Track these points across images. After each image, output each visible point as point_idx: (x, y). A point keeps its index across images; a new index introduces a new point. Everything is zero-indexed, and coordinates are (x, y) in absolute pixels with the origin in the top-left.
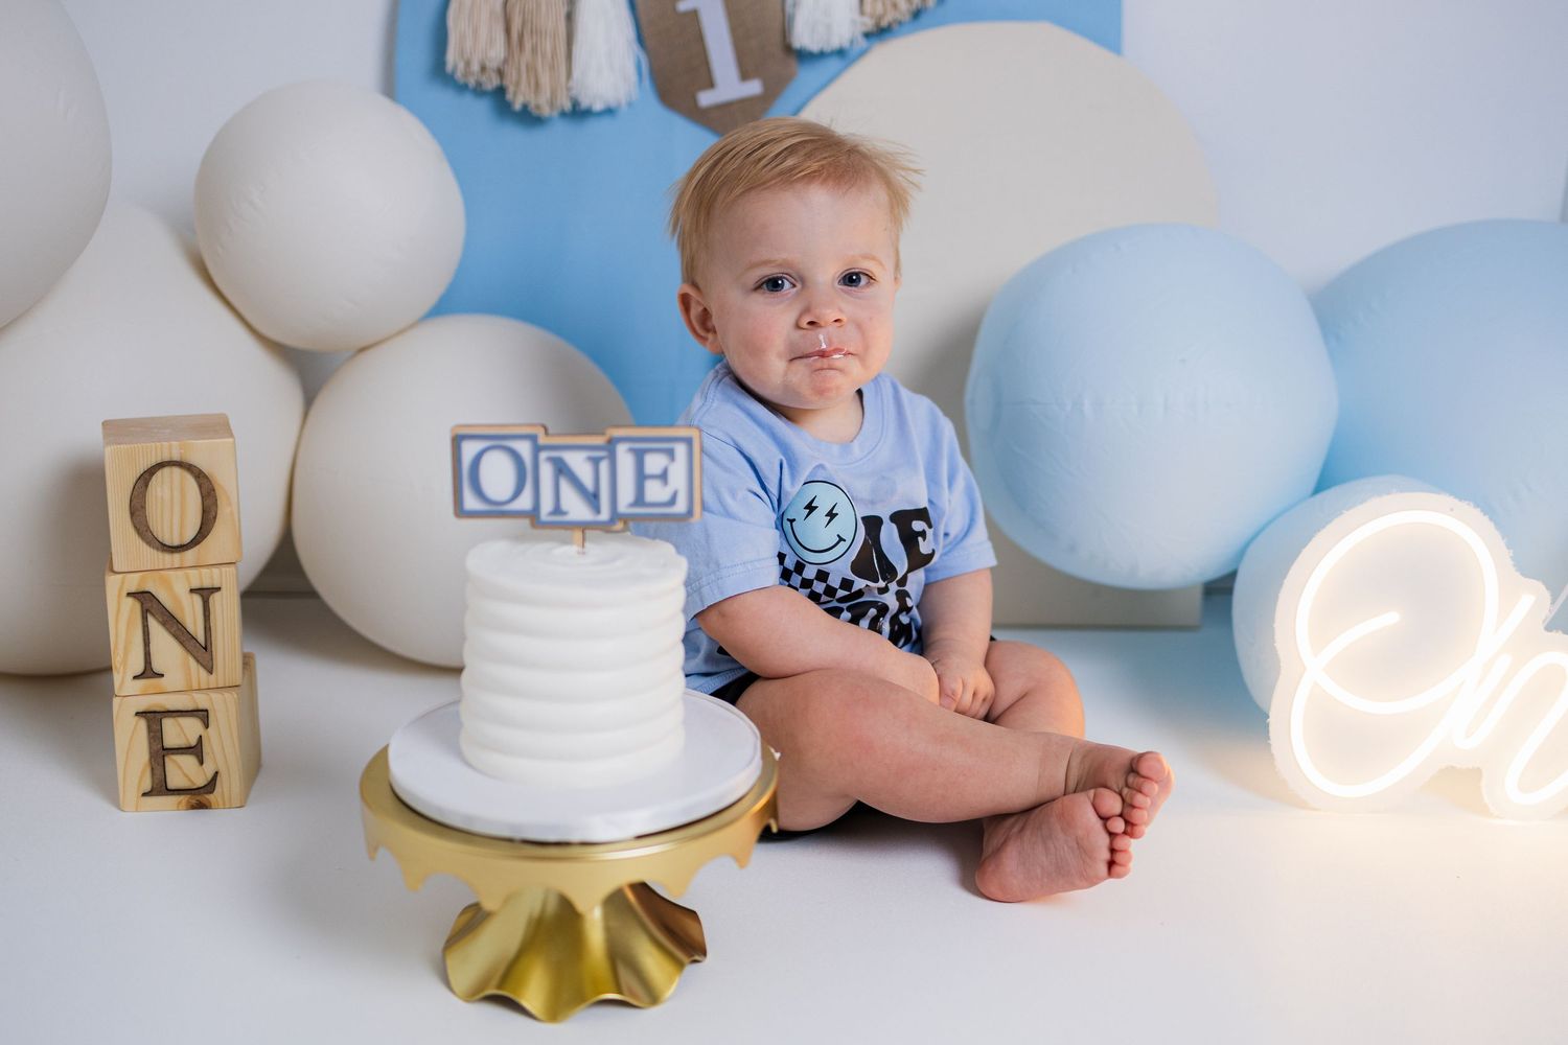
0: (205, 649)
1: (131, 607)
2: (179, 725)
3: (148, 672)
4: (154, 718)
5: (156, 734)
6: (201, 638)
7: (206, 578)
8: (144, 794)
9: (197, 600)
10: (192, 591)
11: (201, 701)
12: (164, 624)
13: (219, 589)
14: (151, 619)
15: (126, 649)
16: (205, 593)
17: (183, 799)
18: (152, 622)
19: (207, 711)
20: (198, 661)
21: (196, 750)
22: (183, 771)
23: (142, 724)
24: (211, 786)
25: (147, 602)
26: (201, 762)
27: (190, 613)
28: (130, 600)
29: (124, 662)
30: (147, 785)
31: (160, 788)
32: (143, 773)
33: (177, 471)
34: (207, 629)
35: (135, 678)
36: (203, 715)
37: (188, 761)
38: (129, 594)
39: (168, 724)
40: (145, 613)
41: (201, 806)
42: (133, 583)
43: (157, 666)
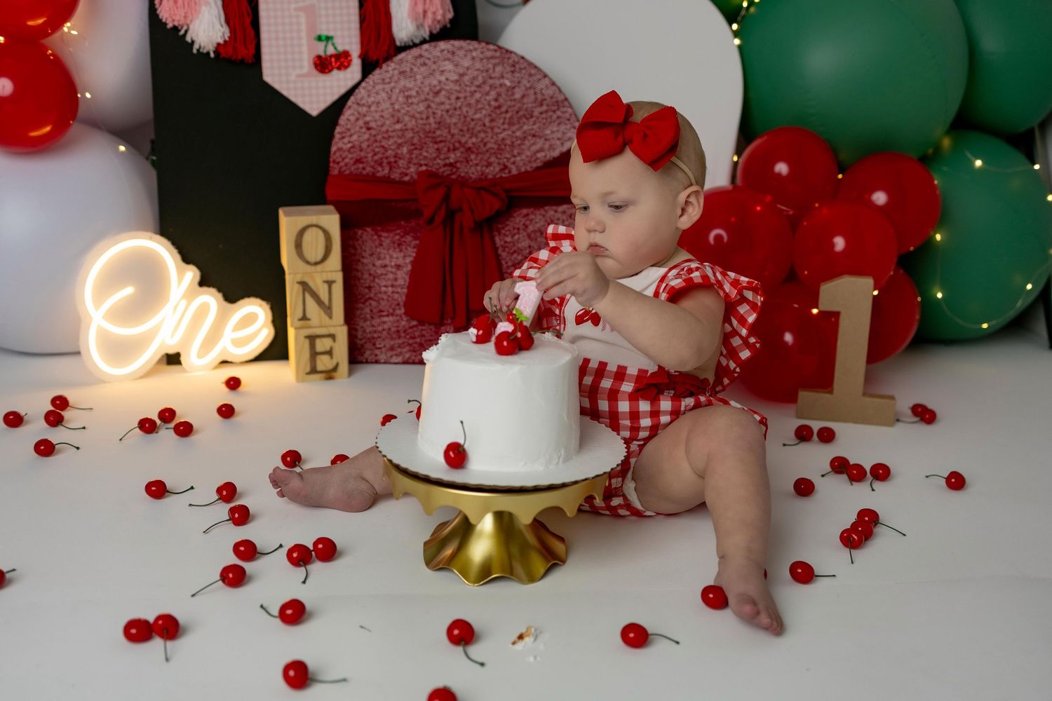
0: (329, 308)
1: (298, 288)
2: (323, 342)
3: (304, 318)
4: (312, 339)
5: (312, 346)
6: (327, 303)
7: (330, 277)
8: (308, 374)
9: (326, 286)
10: (324, 282)
11: (332, 331)
12: (311, 296)
13: (334, 281)
15: (295, 307)
16: (330, 283)
17: (323, 375)
18: (307, 295)
19: (334, 335)
20: (326, 314)
21: (329, 353)
22: (324, 363)
23: (307, 342)
24: (335, 369)
25: (305, 286)
26: (332, 359)
27: (323, 292)
28: (297, 285)
29: (294, 313)
30: (308, 369)
31: (313, 371)
32: (307, 363)
33: (314, 229)
34: (330, 299)
35: (298, 319)
36: (333, 337)
37: (325, 358)
38: (297, 282)
40: (304, 290)
41: (330, 378)
42: (299, 278)
43: (308, 315)
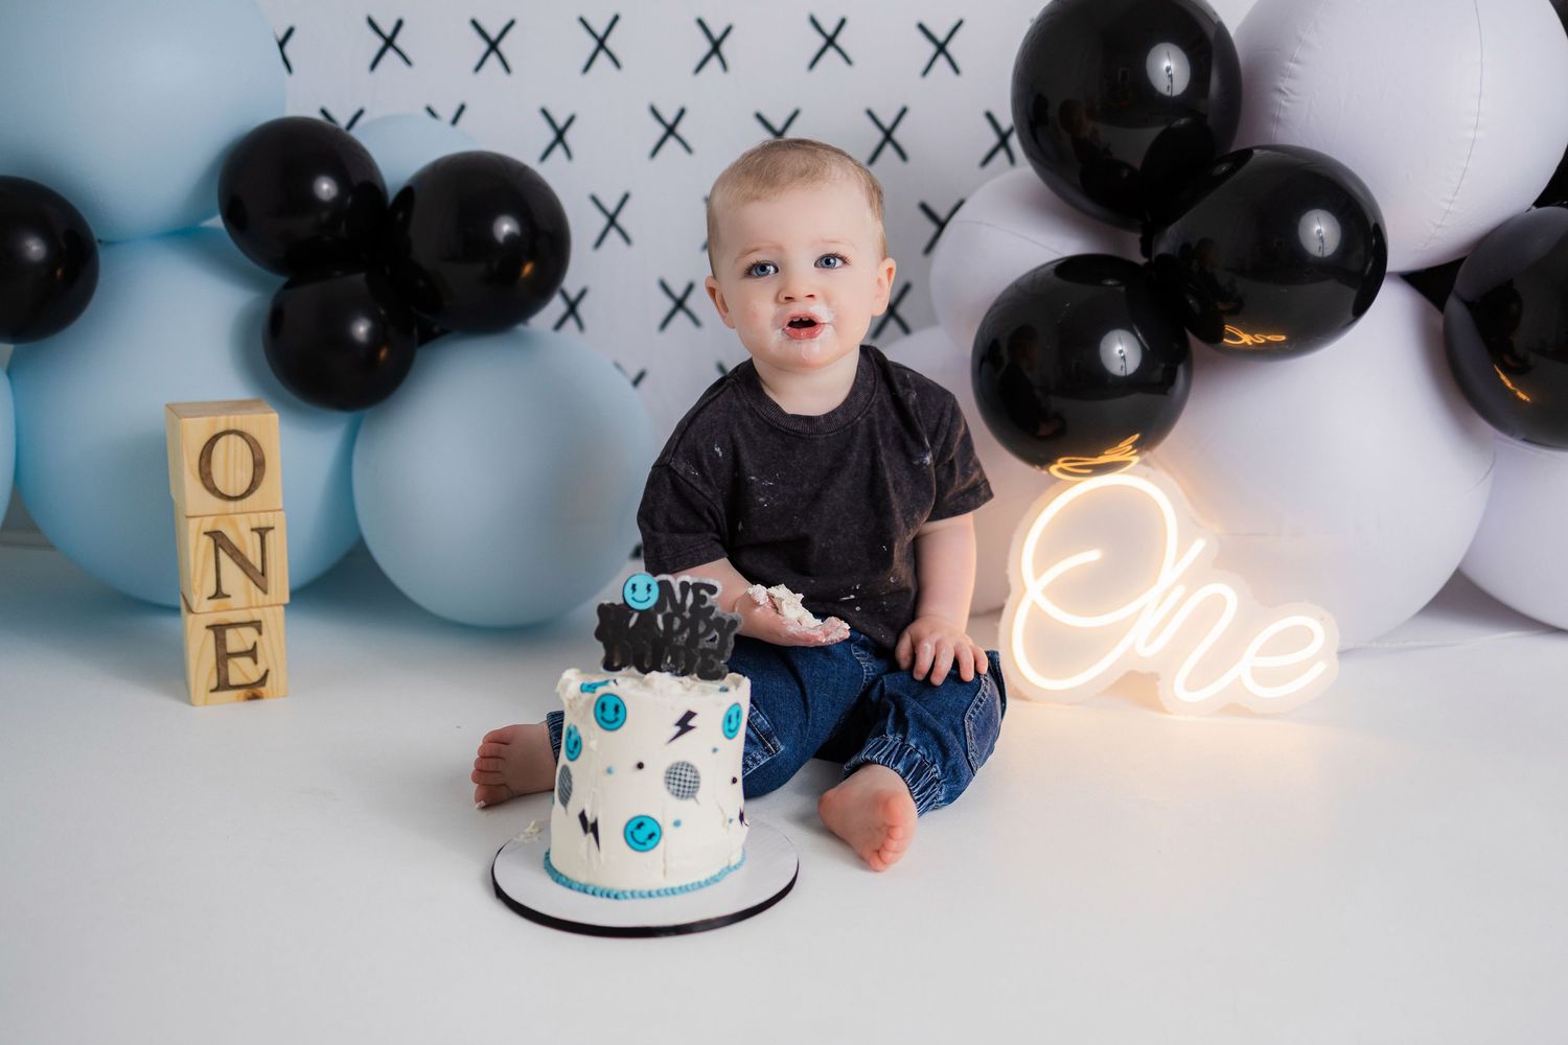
0: (263, 574)
1: (207, 542)
2: (239, 634)
3: (219, 594)
4: (219, 630)
5: (220, 642)
6: (259, 568)
7: (263, 520)
8: (212, 691)
9: (256, 536)
10: (253, 530)
11: (256, 615)
12: (231, 556)
13: (273, 528)
14: (221, 550)
15: (203, 576)
16: (262, 532)
17: (242, 692)
18: (222, 554)
19: (260, 622)
20: (257, 585)
21: (252, 653)
22: (242, 670)
23: (211, 634)
24: (263, 681)
25: (218, 539)
26: (256, 662)
27: (251, 548)
28: (207, 537)
29: (201, 586)
30: (214, 684)
31: (223, 685)
32: (211, 673)
33: (234, 437)
34: (264, 559)
35: (209, 598)
36: (257, 625)
37: (246, 662)
38: (205, 533)
39: (230, 634)
40: (217, 546)
41: (255, 697)
42: (208, 525)
43: (225, 589)
